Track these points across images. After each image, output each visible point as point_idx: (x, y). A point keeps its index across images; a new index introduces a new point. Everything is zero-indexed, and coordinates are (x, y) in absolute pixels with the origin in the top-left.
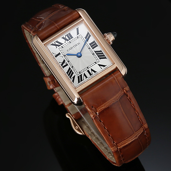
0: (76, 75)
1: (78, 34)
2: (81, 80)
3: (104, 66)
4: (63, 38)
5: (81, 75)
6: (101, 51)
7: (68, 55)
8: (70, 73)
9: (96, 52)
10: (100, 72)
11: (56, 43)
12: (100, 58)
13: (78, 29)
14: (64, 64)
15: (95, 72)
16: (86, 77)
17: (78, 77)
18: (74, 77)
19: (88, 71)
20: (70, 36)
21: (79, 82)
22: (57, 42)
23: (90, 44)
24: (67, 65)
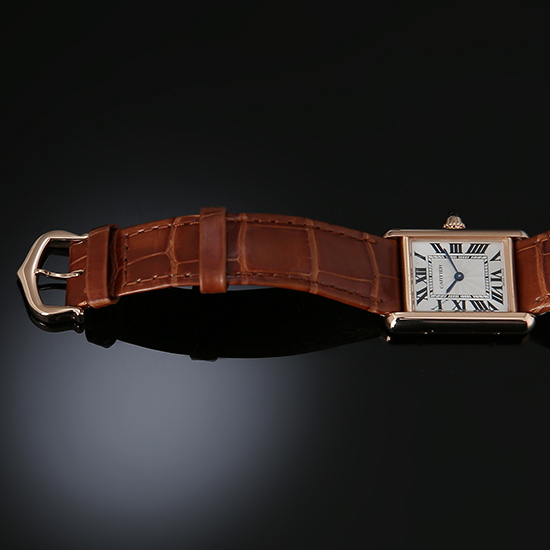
0: (487, 299)
1: (424, 258)
2: (501, 297)
3: (499, 254)
4: (418, 281)
5: (493, 293)
6: (472, 245)
7: (448, 291)
8: (479, 305)
9: (468, 252)
10: (506, 265)
11: (420, 295)
12: (483, 252)
13: (416, 254)
14: (461, 305)
15: (500, 272)
16: (501, 288)
17: (493, 298)
18: (490, 304)
19: (493, 280)
20: (422, 271)
21: (502, 302)
22: (418, 293)
23: (452, 252)
24: (464, 302)
